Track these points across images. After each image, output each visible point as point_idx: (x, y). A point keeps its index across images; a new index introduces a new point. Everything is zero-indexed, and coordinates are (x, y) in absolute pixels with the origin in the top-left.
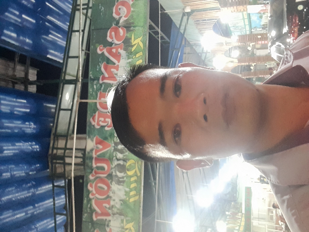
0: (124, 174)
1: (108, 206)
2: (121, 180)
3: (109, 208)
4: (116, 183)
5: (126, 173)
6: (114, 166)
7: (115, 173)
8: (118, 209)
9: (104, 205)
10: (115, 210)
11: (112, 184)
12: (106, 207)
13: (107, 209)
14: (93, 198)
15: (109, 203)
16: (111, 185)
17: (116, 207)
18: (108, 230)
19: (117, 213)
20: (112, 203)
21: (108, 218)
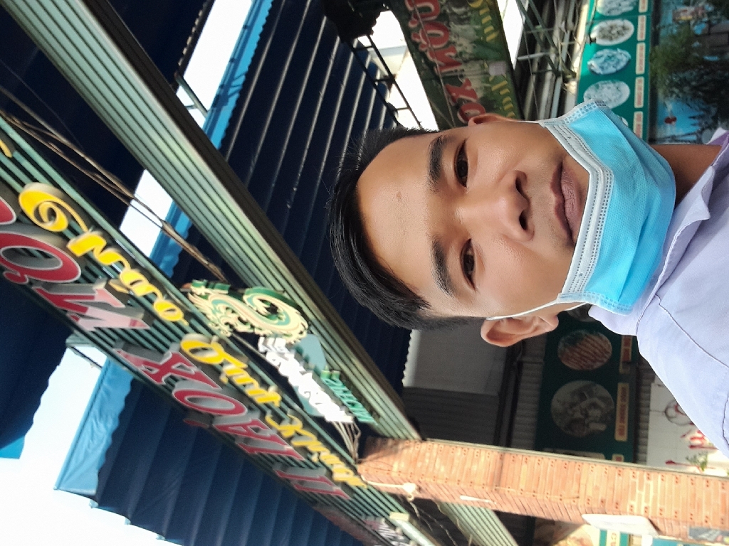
0: (466, 8)
1: (452, 54)
2: (462, 17)
3: (457, 56)
4: (456, 24)
5: (468, 6)
7: (450, 10)
8: (471, 54)
9: (447, 54)
10: (467, 57)
11: (451, 25)
12: (450, 56)
13: (453, 58)
14: (426, 51)
15: (454, 50)
16: (449, 28)
17: (466, 53)
18: (464, 81)
19: (471, 59)
20: (459, 49)
21: (459, 68)
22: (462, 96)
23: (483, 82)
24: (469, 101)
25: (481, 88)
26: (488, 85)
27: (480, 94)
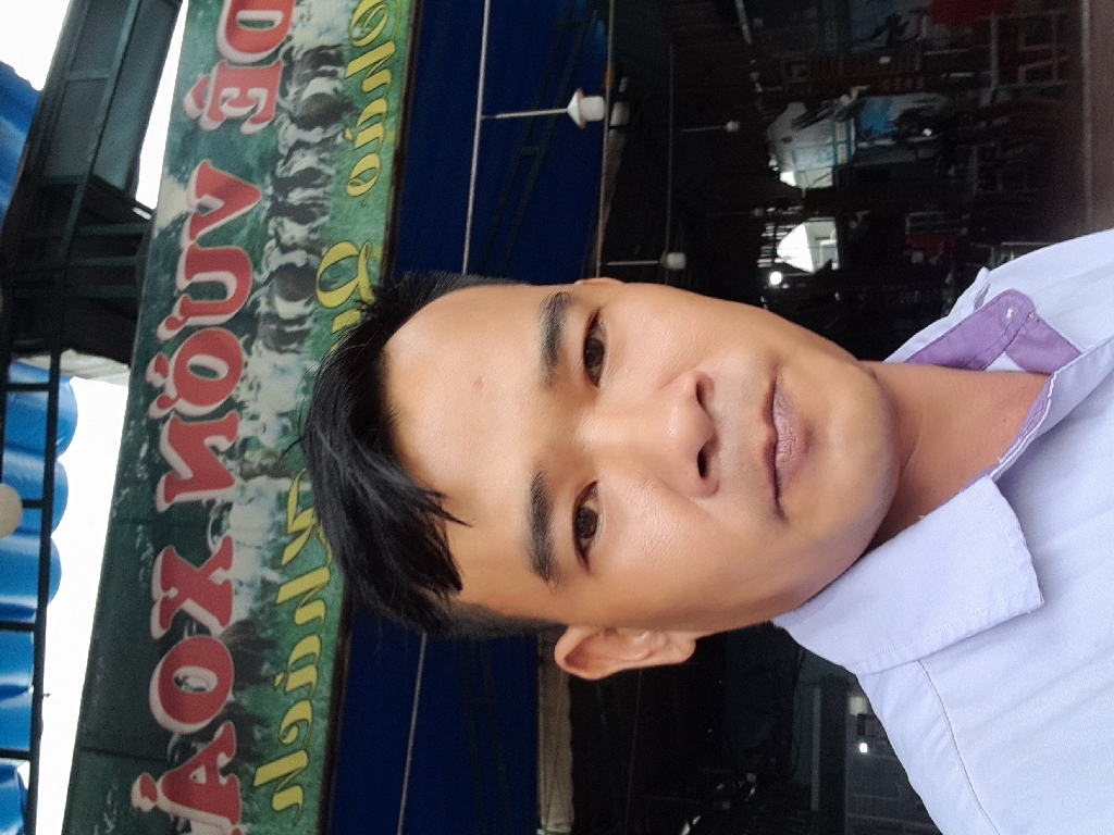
0: (307, 304)
1: (223, 443)
2: (289, 329)
3: (230, 454)
4: (268, 347)
5: (314, 298)
6: (266, 275)
7: (270, 303)
8: (270, 454)
9: (209, 441)
10: (254, 458)
11: (253, 348)
12: (214, 448)
13: (220, 459)
14: (165, 418)
15: (230, 432)
16: (245, 357)
17: (259, 445)
18: (215, 545)
19: (263, 470)
20: (245, 429)
21: (220, 495)
22: (190, 606)
23: (264, 563)
24: (203, 629)
25: (251, 585)
26: (273, 576)
27: (241, 609)
